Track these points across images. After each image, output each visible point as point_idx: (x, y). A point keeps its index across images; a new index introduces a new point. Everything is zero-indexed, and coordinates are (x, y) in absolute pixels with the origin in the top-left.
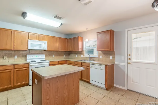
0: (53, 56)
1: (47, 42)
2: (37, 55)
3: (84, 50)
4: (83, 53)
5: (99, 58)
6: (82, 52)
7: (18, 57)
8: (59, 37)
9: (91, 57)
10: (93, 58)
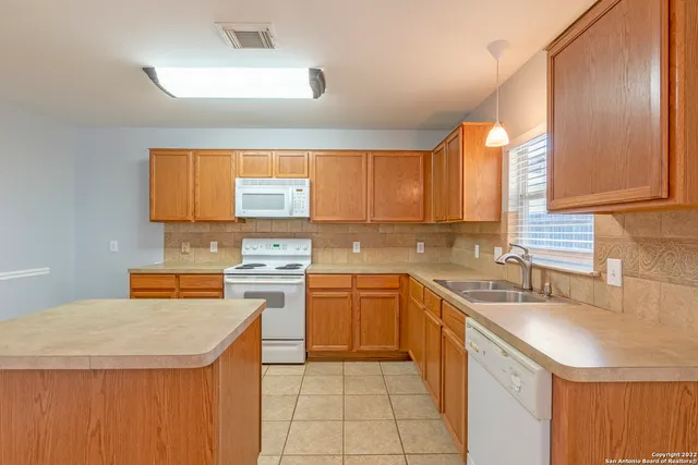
0: (357, 248)
1: (307, 180)
2: (276, 242)
3: (507, 213)
4: (503, 232)
5: (597, 284)
6: (498, 223)
7: (220, 246)
8: (373, 151)
9: (544, 270)
10: (554, 275)
